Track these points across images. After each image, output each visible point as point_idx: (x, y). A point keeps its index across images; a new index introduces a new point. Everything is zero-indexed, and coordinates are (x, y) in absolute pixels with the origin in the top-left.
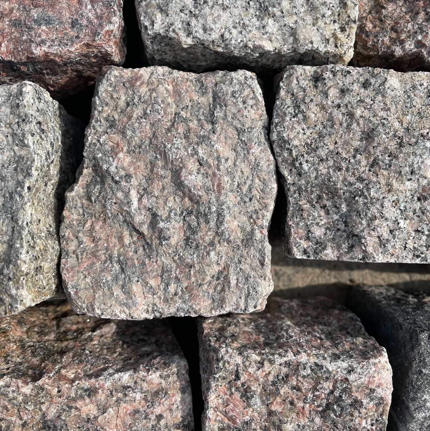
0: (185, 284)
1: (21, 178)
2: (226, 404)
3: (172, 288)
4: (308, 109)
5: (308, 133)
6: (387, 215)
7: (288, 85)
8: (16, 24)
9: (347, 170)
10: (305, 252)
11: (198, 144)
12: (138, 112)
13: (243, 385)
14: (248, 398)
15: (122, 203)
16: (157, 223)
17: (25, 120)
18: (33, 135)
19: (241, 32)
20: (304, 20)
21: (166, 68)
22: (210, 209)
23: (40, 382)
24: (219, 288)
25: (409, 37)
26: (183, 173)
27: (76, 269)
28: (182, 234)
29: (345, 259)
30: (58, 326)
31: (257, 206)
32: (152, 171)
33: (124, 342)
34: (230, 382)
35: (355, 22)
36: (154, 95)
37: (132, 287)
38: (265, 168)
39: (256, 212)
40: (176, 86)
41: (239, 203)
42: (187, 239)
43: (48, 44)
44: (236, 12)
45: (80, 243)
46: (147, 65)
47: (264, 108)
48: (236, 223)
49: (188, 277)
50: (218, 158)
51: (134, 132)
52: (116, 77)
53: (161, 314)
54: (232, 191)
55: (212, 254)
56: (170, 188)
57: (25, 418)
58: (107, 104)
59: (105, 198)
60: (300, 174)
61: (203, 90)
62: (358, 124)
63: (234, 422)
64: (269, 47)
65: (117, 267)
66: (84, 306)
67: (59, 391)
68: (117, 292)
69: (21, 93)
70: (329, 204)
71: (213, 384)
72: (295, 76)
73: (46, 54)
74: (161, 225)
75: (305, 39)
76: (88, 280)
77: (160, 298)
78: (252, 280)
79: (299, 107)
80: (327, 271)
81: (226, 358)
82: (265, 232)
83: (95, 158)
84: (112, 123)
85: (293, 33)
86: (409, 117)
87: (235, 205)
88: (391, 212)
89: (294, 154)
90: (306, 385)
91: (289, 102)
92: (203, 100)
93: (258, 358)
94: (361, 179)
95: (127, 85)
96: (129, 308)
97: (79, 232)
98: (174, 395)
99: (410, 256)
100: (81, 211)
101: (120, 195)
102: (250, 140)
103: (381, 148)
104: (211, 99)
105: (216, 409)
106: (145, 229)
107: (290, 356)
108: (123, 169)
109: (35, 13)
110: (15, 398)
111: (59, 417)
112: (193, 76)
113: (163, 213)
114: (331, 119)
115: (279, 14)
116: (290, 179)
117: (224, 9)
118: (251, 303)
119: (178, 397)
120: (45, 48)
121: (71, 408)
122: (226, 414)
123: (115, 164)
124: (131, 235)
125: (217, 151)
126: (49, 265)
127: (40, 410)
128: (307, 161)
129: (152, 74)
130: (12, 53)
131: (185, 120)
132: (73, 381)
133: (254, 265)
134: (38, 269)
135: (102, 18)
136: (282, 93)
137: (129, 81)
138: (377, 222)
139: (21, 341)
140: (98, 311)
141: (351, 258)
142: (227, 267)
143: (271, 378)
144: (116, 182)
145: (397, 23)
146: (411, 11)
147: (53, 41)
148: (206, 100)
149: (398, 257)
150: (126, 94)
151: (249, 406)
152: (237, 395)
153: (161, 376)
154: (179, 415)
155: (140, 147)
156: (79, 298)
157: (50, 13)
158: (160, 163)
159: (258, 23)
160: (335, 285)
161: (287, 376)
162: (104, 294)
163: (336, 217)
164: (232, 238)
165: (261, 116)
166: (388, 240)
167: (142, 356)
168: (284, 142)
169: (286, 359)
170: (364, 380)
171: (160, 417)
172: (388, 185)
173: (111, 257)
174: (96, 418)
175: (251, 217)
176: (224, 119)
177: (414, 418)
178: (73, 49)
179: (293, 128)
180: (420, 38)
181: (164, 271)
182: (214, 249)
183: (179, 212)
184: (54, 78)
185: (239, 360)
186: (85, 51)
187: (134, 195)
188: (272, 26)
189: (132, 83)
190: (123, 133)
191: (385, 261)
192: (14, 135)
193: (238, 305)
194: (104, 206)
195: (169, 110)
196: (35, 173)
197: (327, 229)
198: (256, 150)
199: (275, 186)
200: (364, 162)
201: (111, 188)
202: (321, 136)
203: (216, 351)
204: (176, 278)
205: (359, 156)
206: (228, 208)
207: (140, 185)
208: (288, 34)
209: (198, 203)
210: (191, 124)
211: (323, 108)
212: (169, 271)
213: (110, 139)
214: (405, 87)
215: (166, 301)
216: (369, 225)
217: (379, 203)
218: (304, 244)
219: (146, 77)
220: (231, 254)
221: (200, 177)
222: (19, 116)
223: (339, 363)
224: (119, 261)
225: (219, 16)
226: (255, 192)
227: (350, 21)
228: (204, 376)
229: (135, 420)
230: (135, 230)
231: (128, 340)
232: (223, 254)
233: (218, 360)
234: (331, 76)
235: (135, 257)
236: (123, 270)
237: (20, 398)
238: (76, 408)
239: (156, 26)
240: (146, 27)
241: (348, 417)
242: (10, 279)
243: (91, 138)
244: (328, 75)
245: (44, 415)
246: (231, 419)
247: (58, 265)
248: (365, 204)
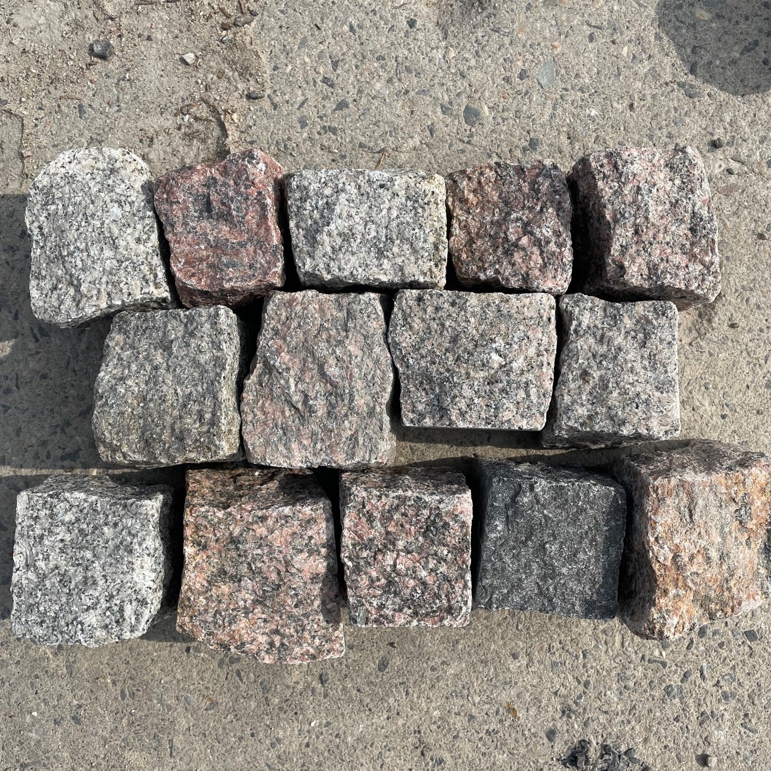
0: (328, 444)
1: (218, 371)
2: (356, 525)
3: (319, 446)
4: (413, 321)
5: (413, 338)
6: (464, 395)
7: (400, 304)
8: (212, 266)
9: (439, 363)
10: (412, 421)
11: (336, 346)
12: (294, 324)
13: (368, 512)
14: (371, 522)
15: (284, 387)
16: (308, 401)
17: (220, 332)
18: (226, 342)
19: (365, 270)
20: (409, 260)
21: (314, 292)
22: (344, 391)
23: (229, 510)
24: (351, 446)
25: (490, 266)
26: (326, 366)
27: (253, 433)
28: (325, 409)
29: (438, 425)
30: (235, 482)
31: (378, 389)
32: (304, 365)
33: (284, 493)
34: (358, 510)
35: (445, 260)
36: (306, 312)
37: (291, 445)
38: (384, 362)
39: (377, 393)
40: (321, 305)
41: (365, 387)
42: (329, 412)
43: (234, 280)
44: (362, 255)
45: (255, 415)
46: (301, 290)
47: (383, 320)
48: (363, 401)
49: (330, 438)
50: (350, 356)
51: (292, 338)
52: (279, 299)
53: (312, 464)
54: (360, 379)
55: (346, 422)
56: (317, 377)
57: (218, 535)
58: (273, 319)
59: (272, 384)
60: (408, 367)
61: (340, 307)
62: (448, 332)
63: (363, 539)
64: (384, 279)
65: (281, 432)
66: (259, 457)
67: (241, 517)
68: (281, 448)
69: (217, 315)
70: (427, 387)
71: (347, 512)
72: (404, 297)
73: (232, 287)
74: (311, 402)
75: (409, 273)
76: (261, 440)
77: (310, 452)
78: (374, 440)
79: (406, 320)
80: (455, 447)
81: (356, 493)
82: (384, 407)
83: (265, 356)
84: (276, 332)
85: (401, 269)
86: (483, 326)
87: (362, 389)
88: (467, 392)
89: (403, 353)
90: (411, 512)
91: (400, 316)
92: (340, 314)
93: (378, 494)
94: (448, 370)
95: (287, 305)
96: (289, 459)
97: (254, 408)
98: (321, 523)
99: (484, 423)
100: (255, 393)
101: (282, 382)
102: (373, 343)
103: (462, 348)
104: (346, 314)
105: (349, 529)
106: (300, 406)
107: (400, 492)
108: (284, 364)
109: (224, 260)
110: (212, 520)
111: (241, 535)
112: (333, 296)
113: (312, 394)
114: (429, 328)
115: (391, 256)
116: (401, 370)
117: (353, 254)
118: (373, 456)
119: (324, 525)
120: (232, 284)
121: (249, 529)
122: (356, 533)
123: (279, 360)
124: (290, 410)
125: (349, 351)
126: (235, 429)
127: (229, 529)
128: (412, 358)
129: (304, 296)
130: (209, 286)
131: (327, 329)
132: (250, 512)
133: (376, 430)
134: (230, 431)
135: (270, 263)
136: (395, 310)
137: (288, 302)
138: (457, 399)
139: (211, 488)
140: (269, 461)
141: (442, 424)
142: (357, 431)
143: (387, 507)
144: (280, 373)
145: (483, 255)
146: (494, 246)
147: (237, 278)
148: (341, 315)
149: (474, 423)
150: (286, 311)
151: (372, 527)
152: (364, 520)
153: (312, 510)
154: (325, 538)
155: (296, 348)
156: (256, 452)
157: (235, 260)
158: (310, 360)
159: (377, 263)
160: (462, 458)
161: (398, 506)
162: (272, 450)
163: (432, 396)
164: (360, 411)
165: (381, 326)
166: (466, 412)
167: (298, 500)
168: (397, 344)
169: (397, 494)
170: (450, 507)
171: (311, 538)
172: (468, 374)
173: (276, 425)
174: (266, 537)
175: (374, 397)
176: (354, 328)
177: (488, 537)
178: (250, 284)
179: (403, 334)
180: (497, 267)
181: (313, 434)
182: (348, 419)
183: (323, 394)
184: (233, 298)
185: (364, 494)
186: (259, 283)
187: (292, 381)
188: (386, 264)
189: (290, 304)
190: (285, 339)
191: (466, 426)
192: (213, 342)
193: (364, 457)
194: (272, 390)
195: (316, 322)
196: (228, 368)
197: (427, 404)
198: (377, 350)
199: (392, 375)
200: (451, 358)
201: (276, 377)
202: (423, 340)
203: (349, 489)
204: (322, 439)
205: (448, 354)
206: (357, 390)
207: (296, 375)
208: (398, 270)
209: (336, 387)
210: (331, 332)
211: (423, 320)
212: (317, 434)
213: (275, 343)
214: (482, 305)
215: (315, 454)
216: (452, 402)
217: (460, 386)
218: (411, 415)
219: (300, 299)
220: (359, 422)
221: (337, 369)
222: (217, 330)
223: (434, 497)
224: (282, 428)
225: (349, 259)
226: (376, 379)
227: (441, 259)
228: (341, 509)
229: (293, 539)
230: (293, 406)
231: (288, 492)
232: (354, 422)
233: (350, 495)
234: (429, 298)
235: (293, 425)
236: (285, 434)
237: (216, 520)
238: (253, 530)
239: (307, 267)
240: (300, 267)
241: (442, 536)
242: (214, 435)
243: (262, 342)
244: (427, 297)
245: (231, 534)
246: (360, 537)
247: (241, 430)
248: (450, 387)
